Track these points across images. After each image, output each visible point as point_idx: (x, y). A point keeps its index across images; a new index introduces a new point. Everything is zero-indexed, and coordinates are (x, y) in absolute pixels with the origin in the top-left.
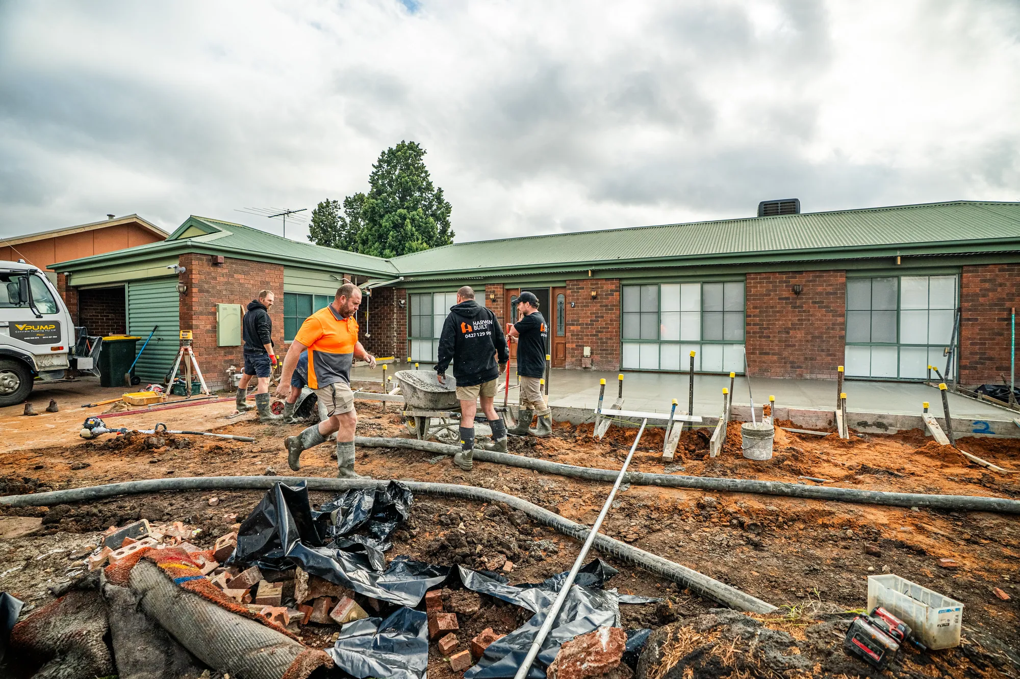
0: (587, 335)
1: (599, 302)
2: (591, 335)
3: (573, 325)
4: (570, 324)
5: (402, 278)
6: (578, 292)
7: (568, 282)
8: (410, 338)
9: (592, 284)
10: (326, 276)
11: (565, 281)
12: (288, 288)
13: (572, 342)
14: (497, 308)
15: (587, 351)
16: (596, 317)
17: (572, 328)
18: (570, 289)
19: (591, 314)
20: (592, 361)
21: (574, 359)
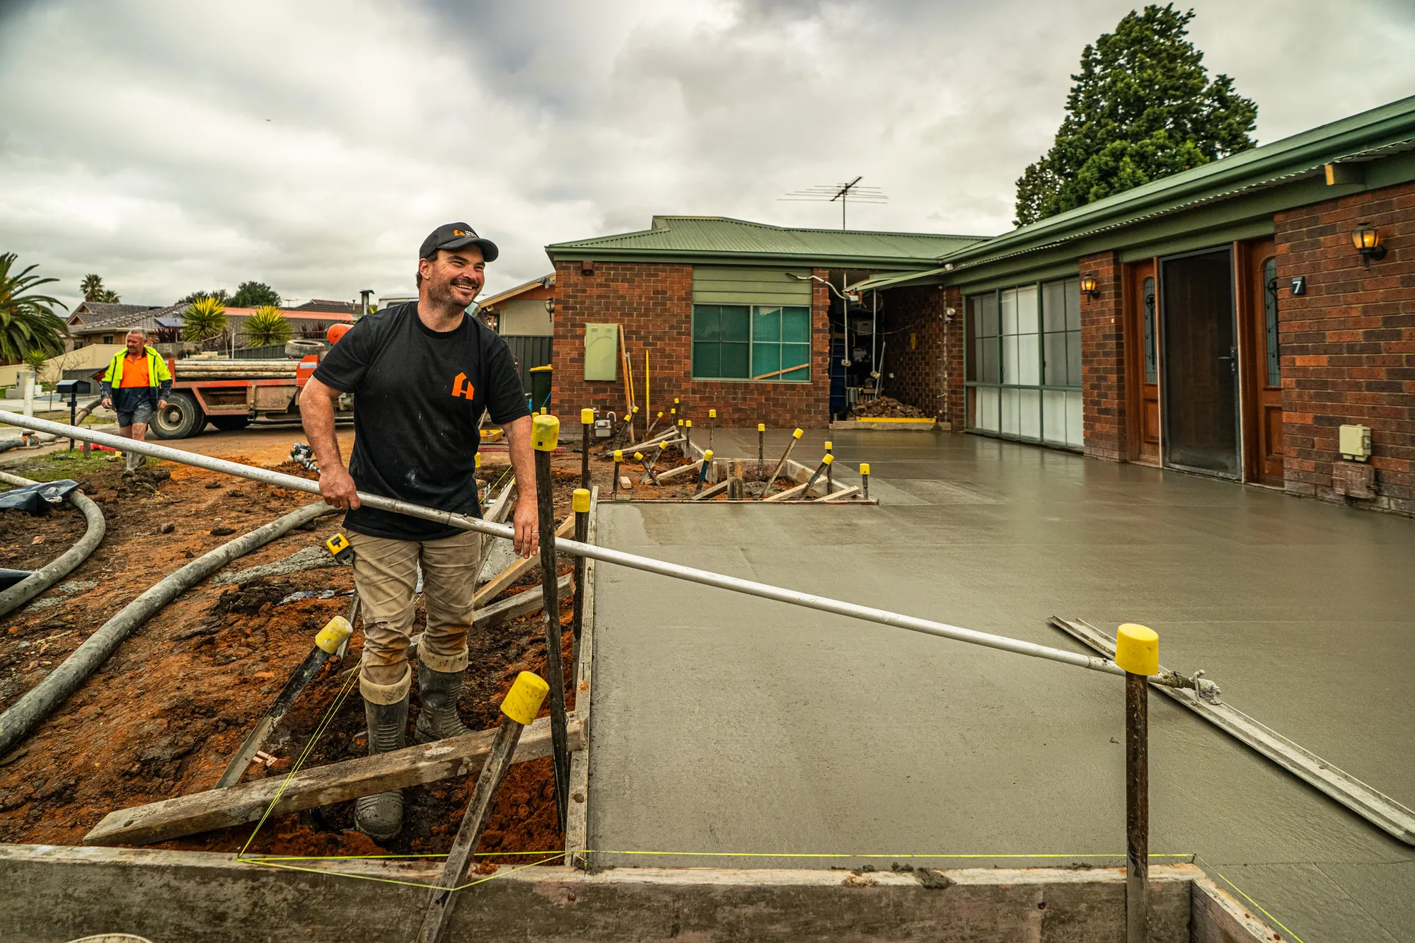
0: (1357, 386)
1: (1398, 268)
2: (1370, 387)
3: (1303, 351)
4: (1294, 351)
5: (948, 267)
6: (1317, 244)
7: (1278, 218)
8: (971, 384)
9: (1364, 211)
10: (780, 276)
11: (1268, 218)
12: (700, 298)
13: (1304, 408)
14: (1103, 313)
15: (1352, 440)
16: (1387, 322)
17: (1300, 361)
18: (1287, 240)
19: (1365, 311)
20: (1378, 477)
21: (1309, 465)
